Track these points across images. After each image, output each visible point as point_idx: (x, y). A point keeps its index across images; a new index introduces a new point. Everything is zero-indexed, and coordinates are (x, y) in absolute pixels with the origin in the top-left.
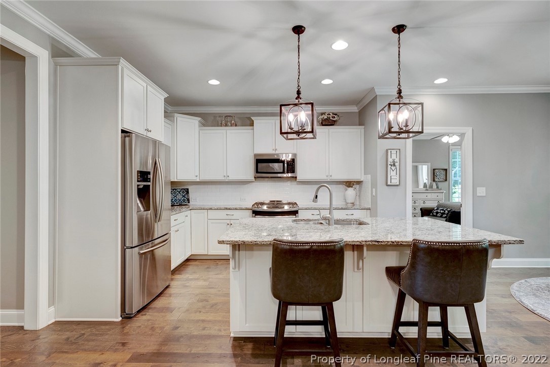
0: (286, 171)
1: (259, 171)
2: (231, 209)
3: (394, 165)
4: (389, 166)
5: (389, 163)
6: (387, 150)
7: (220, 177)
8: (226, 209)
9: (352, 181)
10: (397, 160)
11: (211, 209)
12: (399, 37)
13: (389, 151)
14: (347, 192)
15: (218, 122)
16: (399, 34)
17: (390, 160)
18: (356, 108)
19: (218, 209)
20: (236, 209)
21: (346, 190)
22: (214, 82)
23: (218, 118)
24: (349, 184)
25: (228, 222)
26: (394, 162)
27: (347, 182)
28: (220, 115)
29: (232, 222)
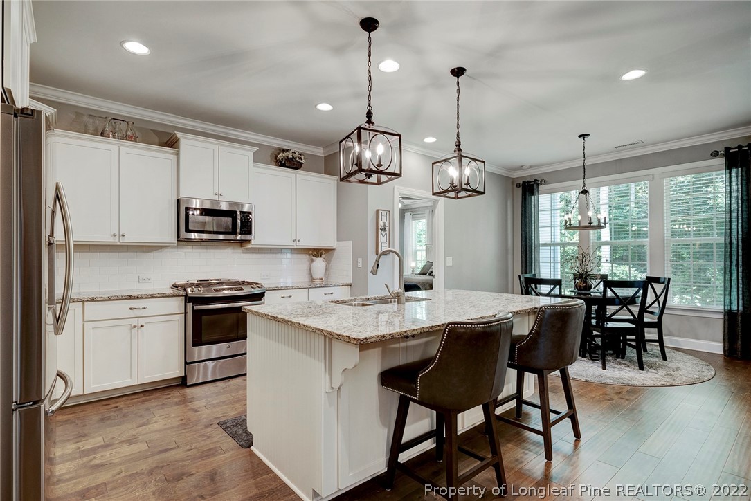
0: (239, 230)
1: (190, 228)
2: (142, 298)
3: (385, 230)
4: (380, 231)
5: (380, 227)
6: (378, 211)
7: (104, 237)
8: (131, 297)
9: (321, 249)
10: (387, 224)
11: (93, 300)
12: (458, 81)
13: (380, 212)
14: (314, 263)
15: (86, 126)
16: (458, 78)
17: (381, 223)
18: (322, 151)
19: (110, 300)
20: (152, 297)
21: (312, 261)
22: (136, 47)
23: (86, 119)
24: (316, 253)
25: (134, 322)
26: (385, 226)
27: (314, 250)
28: (93, 114)
29: (142, 322)
